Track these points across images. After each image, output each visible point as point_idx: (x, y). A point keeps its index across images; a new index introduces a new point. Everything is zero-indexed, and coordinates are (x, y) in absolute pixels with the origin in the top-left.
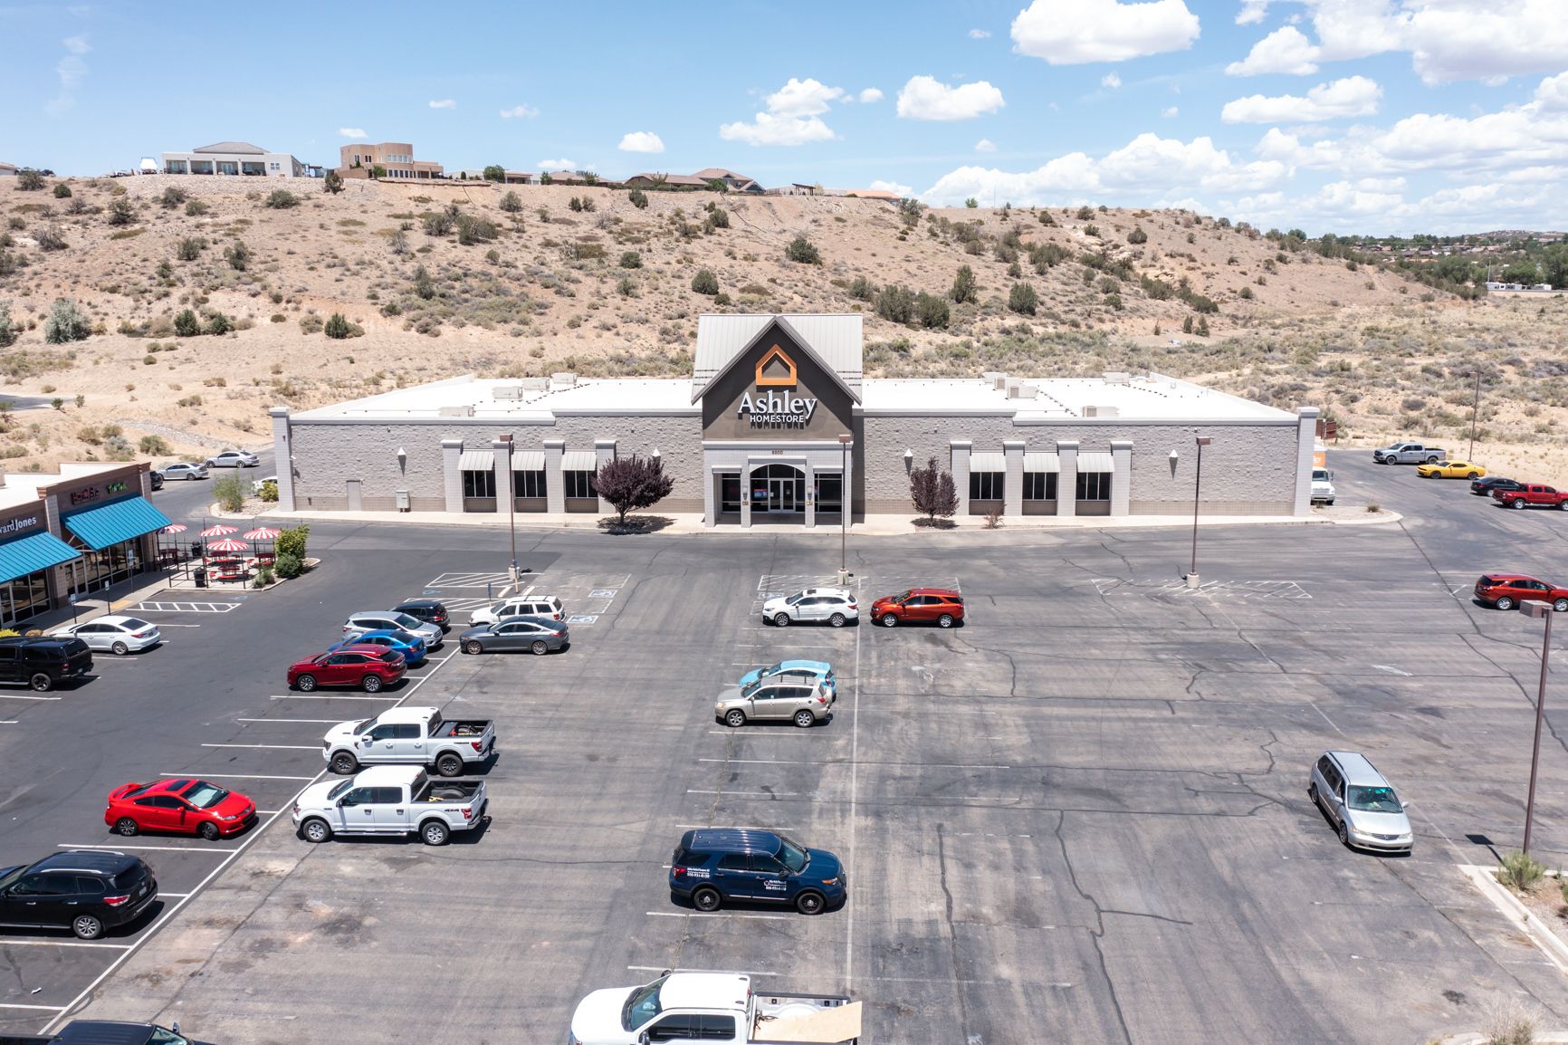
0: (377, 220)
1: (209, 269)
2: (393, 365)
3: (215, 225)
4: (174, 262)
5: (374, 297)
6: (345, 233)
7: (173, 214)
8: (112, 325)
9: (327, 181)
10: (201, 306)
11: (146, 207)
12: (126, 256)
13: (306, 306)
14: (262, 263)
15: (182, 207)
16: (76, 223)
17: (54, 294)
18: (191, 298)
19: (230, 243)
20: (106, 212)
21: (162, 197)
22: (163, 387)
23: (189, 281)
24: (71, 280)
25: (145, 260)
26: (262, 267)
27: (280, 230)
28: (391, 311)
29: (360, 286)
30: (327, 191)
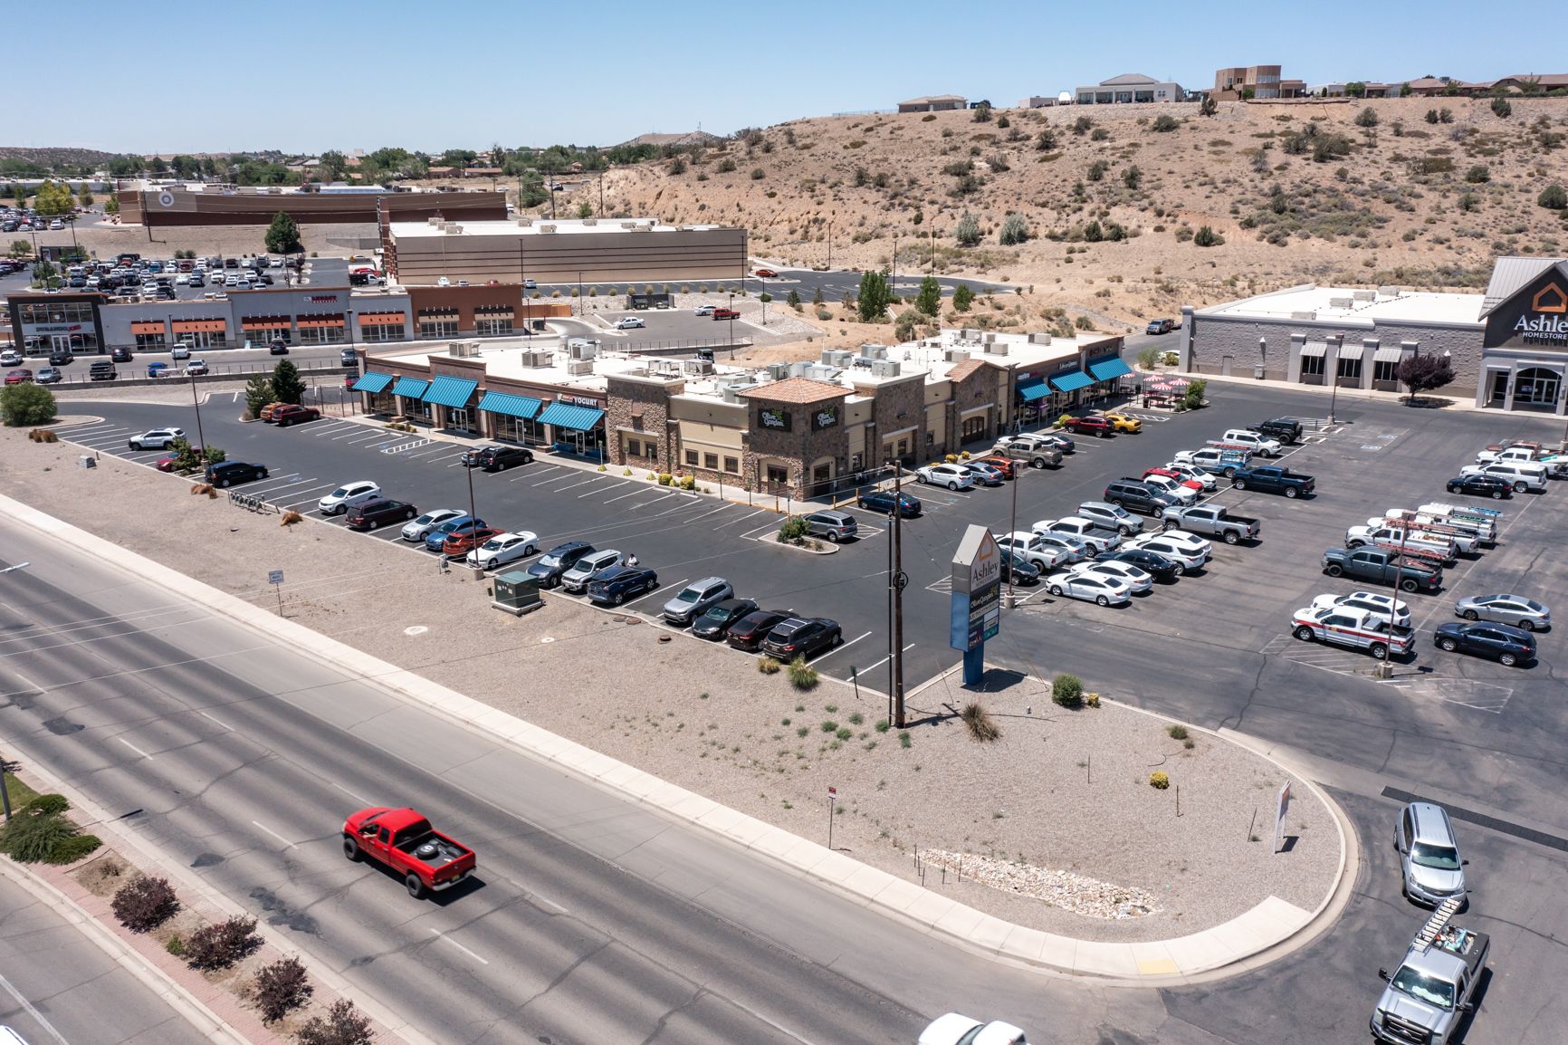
0: (1243, 141)
1: (1110, 187)
2: (1246, 270)
3: (1113, 149)
4: (1085, 182)
5: (1235, 212)
6: (1215, 153)
7: (1082, 139)
8: (1042, 232)
9: (1203, 105)
10: (1104, 219)
11: (1062, 134)
12: (1050, 177)
13: (1180, 220)
14: (1149, 182)
15: (1089, 133)
16: (1014, 149)
17: (1005, 208)
18: (1097, 212)
19: (1125, 166)
20: (1034, 138)
21: (1074, 125)
22: (1081, 281)
23: (1095, 197)
24: (1015, 197)
25: (1064, 180)
26: (1149, 185)
27: (1162, 152)
28: (1249, 224)
29: (1224, 202)
30: (1202, 114)
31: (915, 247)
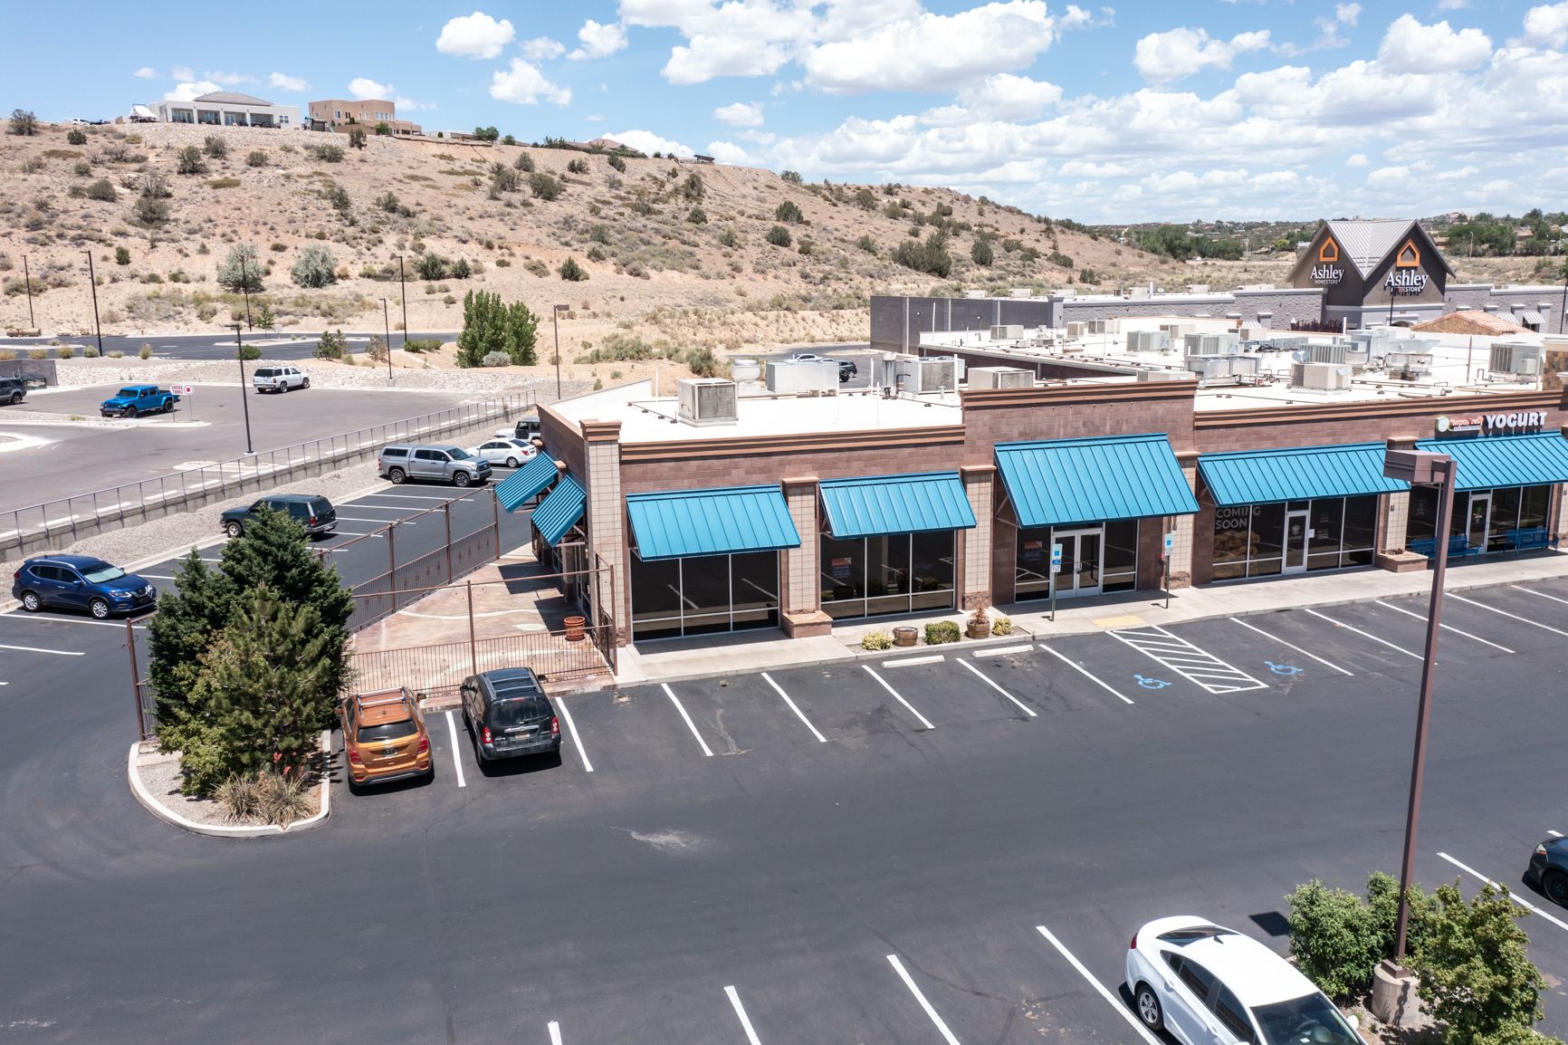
7: (236, 165)
9: (351, 136)
10: (425, 253)
28: (597, 256)
30: (352, 146)
31: (156, 297)
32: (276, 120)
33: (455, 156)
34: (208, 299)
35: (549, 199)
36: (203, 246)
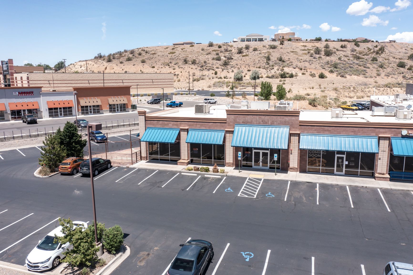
0: (299, 51)
1: (276, 62)
3: (263, 53)
5: (324, 68)
6: (296, 54)
7: (250, 51)
9: (280, 42)
10: (283, 71)
16: (229, 53)
17: (246, 69)
18: (280, 69)
20: (233, 51)
28: (332, 72)
30: (280, 44)
31: (220, 82)
32: (264, 39)
33: (307, 46)
34: (230, 82)
35: (328, 56)
36: (233, 70)
